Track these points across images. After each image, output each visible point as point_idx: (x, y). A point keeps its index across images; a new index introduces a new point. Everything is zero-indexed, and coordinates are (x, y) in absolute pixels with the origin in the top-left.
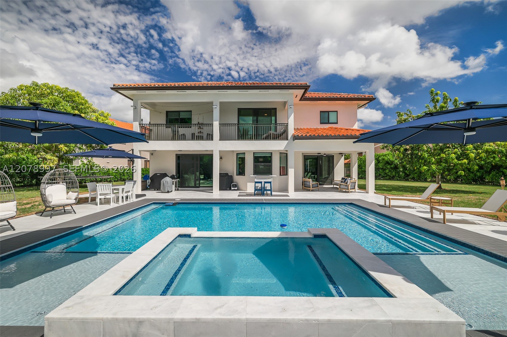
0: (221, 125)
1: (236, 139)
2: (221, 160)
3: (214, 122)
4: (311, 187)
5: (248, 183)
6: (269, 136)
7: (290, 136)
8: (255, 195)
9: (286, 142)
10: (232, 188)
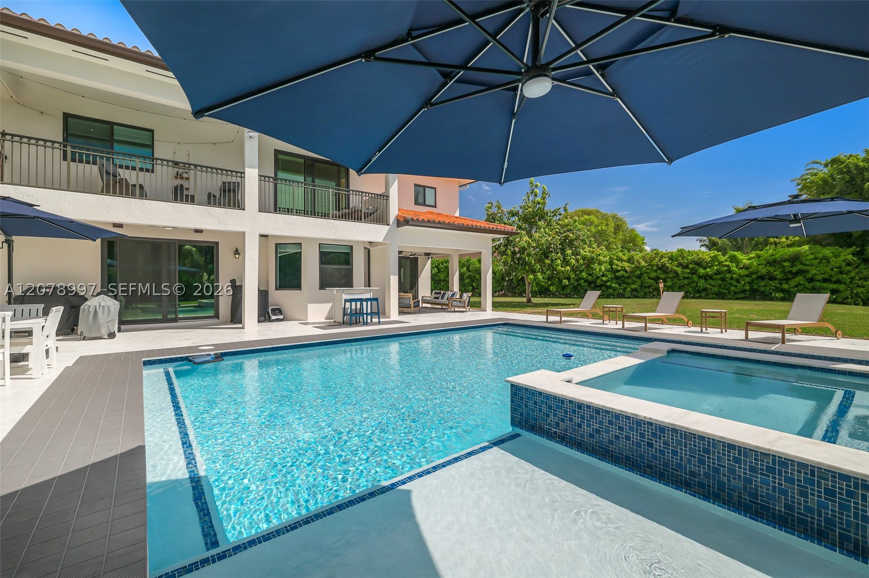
0: (263, 178)
1: (271, 211)
2: (237, 256)
3: (246, 169)
4: (412, 306)
5: (309, 305)
6: (352, 213)
7: (392, 219)
8: (344, 324)
9: (385, 228)
10: (273, 317)
